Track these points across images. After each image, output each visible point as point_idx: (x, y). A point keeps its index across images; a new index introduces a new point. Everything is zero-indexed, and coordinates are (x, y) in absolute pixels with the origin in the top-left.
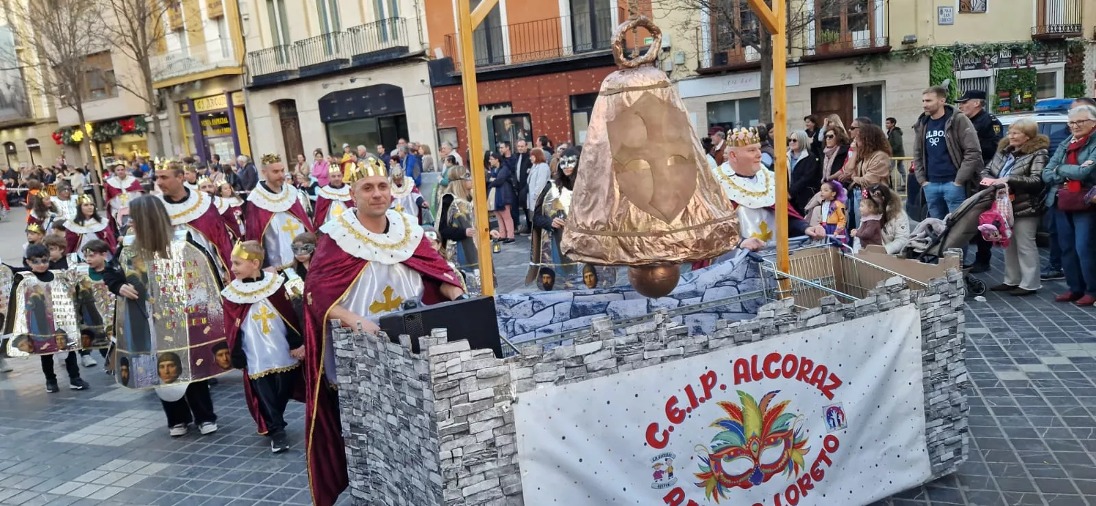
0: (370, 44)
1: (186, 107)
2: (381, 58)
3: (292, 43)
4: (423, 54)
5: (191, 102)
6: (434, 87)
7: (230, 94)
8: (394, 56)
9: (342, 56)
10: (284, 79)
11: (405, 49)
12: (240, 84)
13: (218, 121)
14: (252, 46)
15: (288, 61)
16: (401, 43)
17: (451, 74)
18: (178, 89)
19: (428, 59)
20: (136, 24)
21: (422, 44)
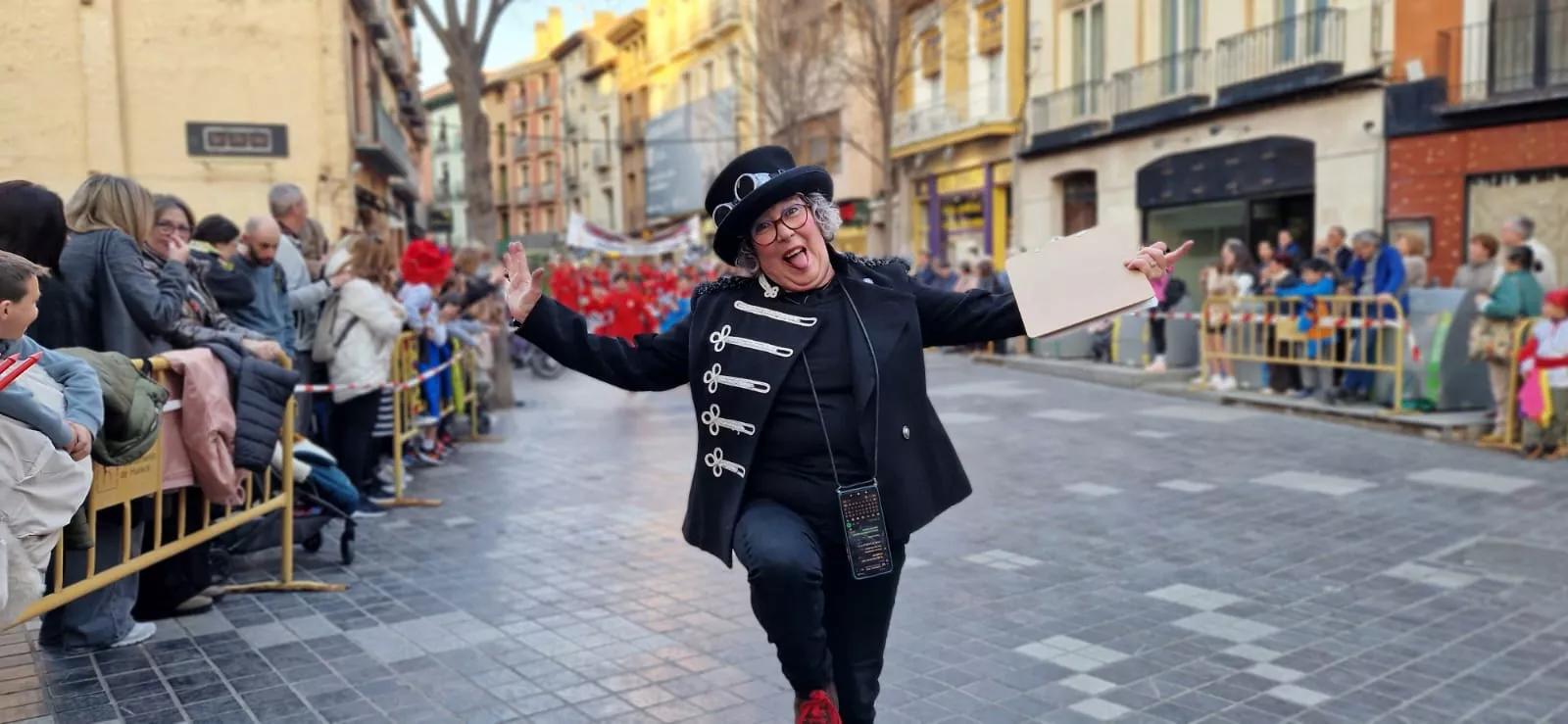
0: (1259, 63)
1: (924, 188)
2: (1279, 89)
3: (1108, 77)
4: (1377, 73)
5: (932, 180)
6: (1390, 136)
7: (990, 167)
8: (1312, 81)
9: (1197, 91)
10: (1085, 136)
11: (1335, 68)
12: (1011, 149)
13: (968, 208)
14: (1037, 89)
15: (1094, 109)
16: (1327, 55)
17: (1442, 109)
18: (918, 162)
19: (1386, 83)
20: (884, 51)
21: (1376, 55)
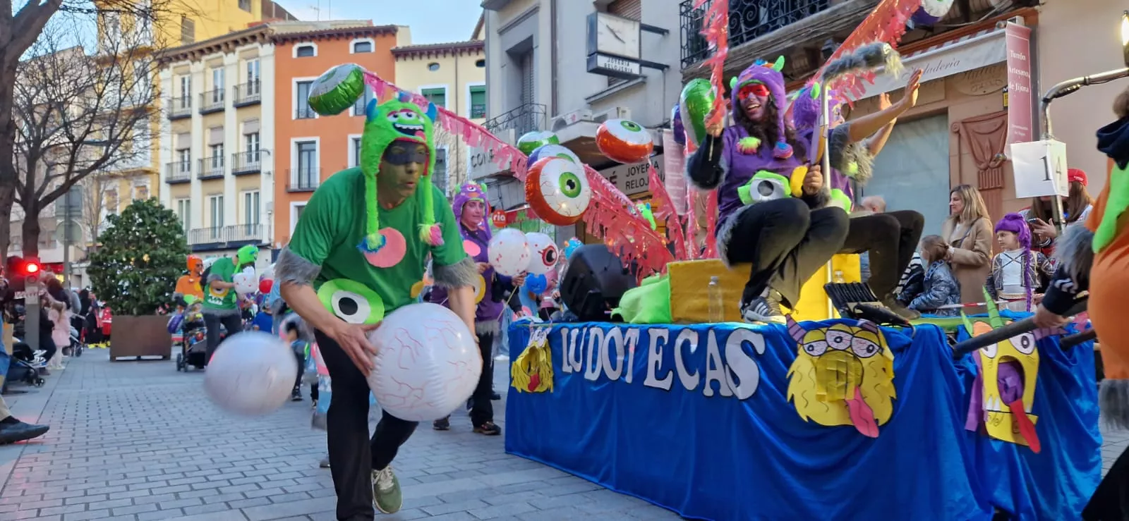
3: (191, 229)
11: (260, 241)
16: (258, 237)
19: (271, 248)
21: (270, 239)
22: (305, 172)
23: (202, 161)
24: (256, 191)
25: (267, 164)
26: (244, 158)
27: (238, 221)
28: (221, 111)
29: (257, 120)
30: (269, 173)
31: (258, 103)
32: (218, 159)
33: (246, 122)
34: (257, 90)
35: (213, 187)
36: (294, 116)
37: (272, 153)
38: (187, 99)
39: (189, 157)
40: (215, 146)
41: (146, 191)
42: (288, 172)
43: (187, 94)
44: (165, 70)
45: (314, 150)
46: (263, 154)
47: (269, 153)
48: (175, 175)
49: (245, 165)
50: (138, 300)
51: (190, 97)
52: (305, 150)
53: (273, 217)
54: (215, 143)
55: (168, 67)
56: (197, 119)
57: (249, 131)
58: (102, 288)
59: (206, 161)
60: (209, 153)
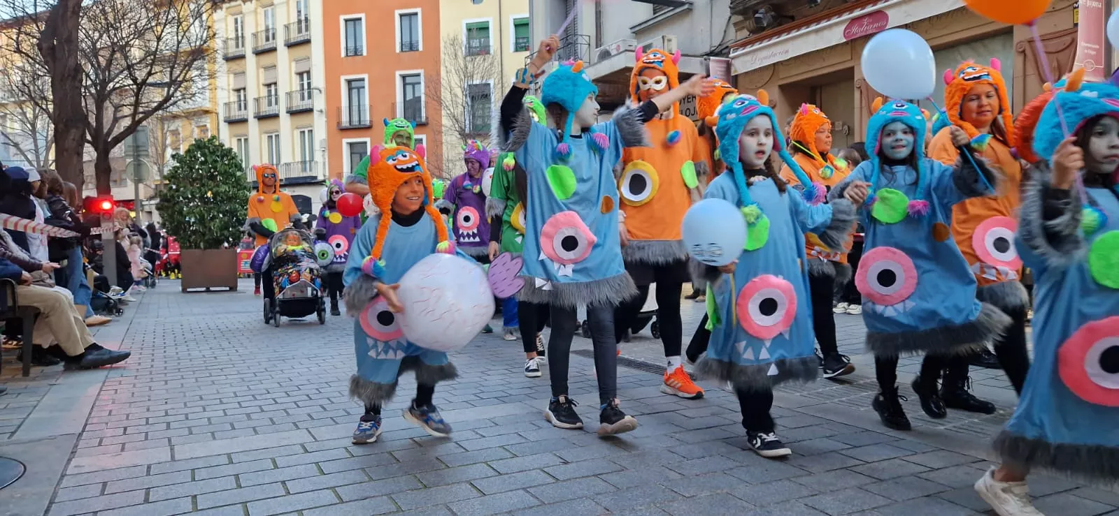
0: (296, 173)
2: (301, 181)
4: (324, 181)
8: (308, 181)
11: (316, 178)
16: (313, 174)
21: (325, 176)
22: (355, 108)
23: (257, 100)
24: (310, 129)
25: (319, 102)
26: (297, 96)
27: (294, 158)
28: (274, 50)
29: (308, 58)
30: (321, 111)
31: (308, 42)
32: (272, 98)
33: (297, 61)
34: (307, 29)
35: (269, 125)
36: (343, 54)
37: (323, 92)
38: (240, 39)
39: (245, 96)
40: (269, 85)
41: (207, 130)
42: (339, 109)
43: (240, 35)
44: (219, 11)
45: (364, 87)
46: (315, 92)
47: (320, 91)
48: (232, 114)
49: (298, 104)
50: (204, 234)
51: (243, 37)
52: (354, 88)
53: (326, 154)
54: (269, 82)
55: (221, 8)
56: (251, 59)
57: (301, 70)
58: (171, 223)
59: (261, 100)
60: (264, 91)
